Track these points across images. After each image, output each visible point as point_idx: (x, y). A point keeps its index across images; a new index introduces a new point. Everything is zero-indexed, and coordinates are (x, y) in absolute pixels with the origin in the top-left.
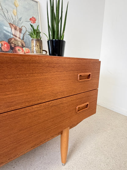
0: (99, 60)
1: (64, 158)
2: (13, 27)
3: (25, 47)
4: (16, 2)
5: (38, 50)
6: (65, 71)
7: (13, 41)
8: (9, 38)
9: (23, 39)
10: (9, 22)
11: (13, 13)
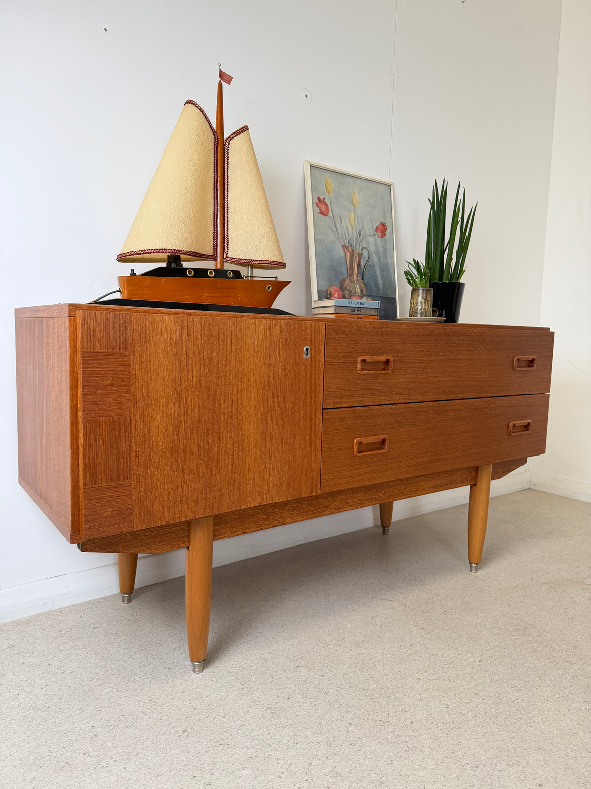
0: (550, 331)
1: (477, 546)
2: (349, 252)
3: (366, 296)
4: (354, 195)
5: (428, 309)
6: (496, 349)
7: (347, 285)
8: (341, 279)
9: (363, 279)
10: (343, 244)
11: (350, 221)
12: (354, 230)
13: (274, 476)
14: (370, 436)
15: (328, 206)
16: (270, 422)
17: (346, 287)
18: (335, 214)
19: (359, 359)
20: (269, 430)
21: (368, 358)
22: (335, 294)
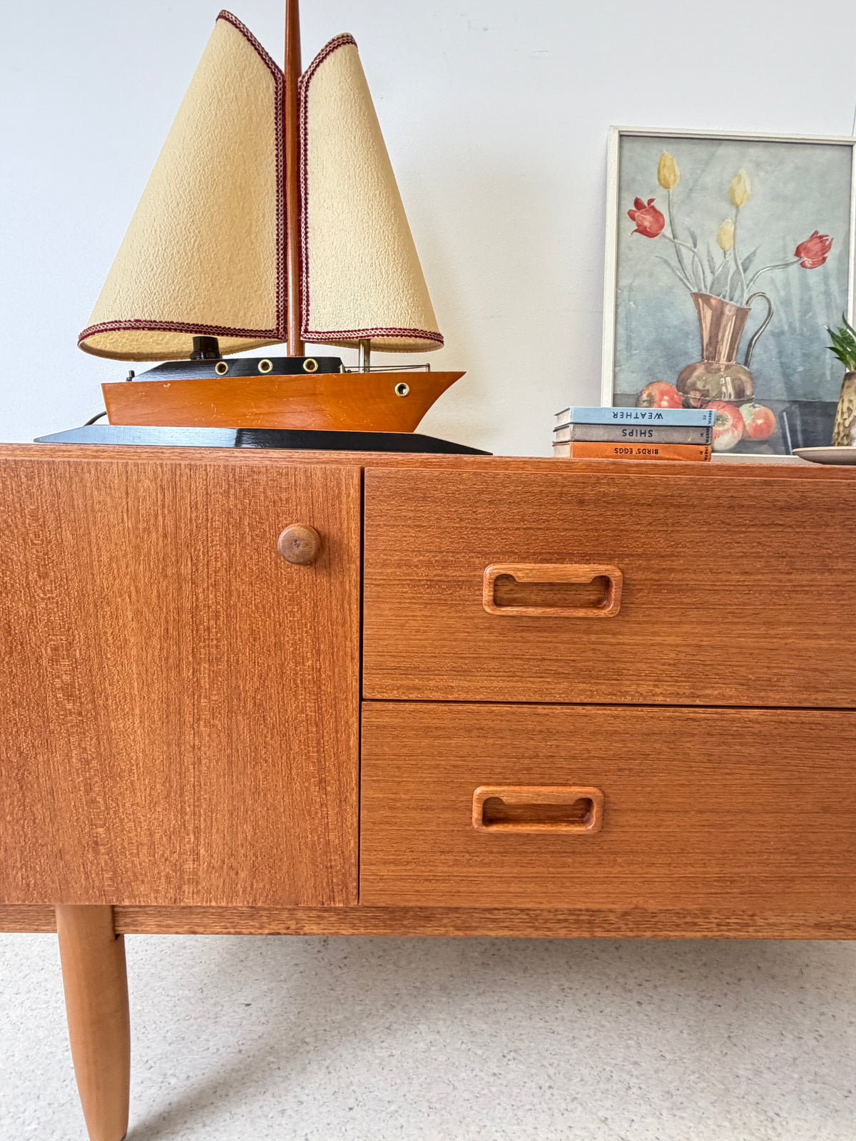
2: (711, 306)
3: (750, 401)
4: (739, 182)
7: (699, 378)
8: (683, 365)
9: (746, 363)
10: (695, 290)
11: (719, 241)
12: (730, 258)
13: (209, 845)
14: (529, 784)
15: (661, 215)
16: (189, 718)
17: (694, 384)
18: (679, 232)
19: (488, 570)
20: (189, 737)
21: (523, 571)
22: (661, 400)
